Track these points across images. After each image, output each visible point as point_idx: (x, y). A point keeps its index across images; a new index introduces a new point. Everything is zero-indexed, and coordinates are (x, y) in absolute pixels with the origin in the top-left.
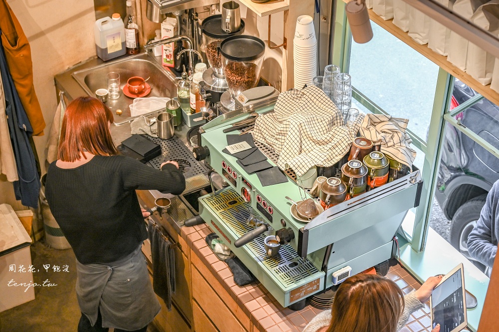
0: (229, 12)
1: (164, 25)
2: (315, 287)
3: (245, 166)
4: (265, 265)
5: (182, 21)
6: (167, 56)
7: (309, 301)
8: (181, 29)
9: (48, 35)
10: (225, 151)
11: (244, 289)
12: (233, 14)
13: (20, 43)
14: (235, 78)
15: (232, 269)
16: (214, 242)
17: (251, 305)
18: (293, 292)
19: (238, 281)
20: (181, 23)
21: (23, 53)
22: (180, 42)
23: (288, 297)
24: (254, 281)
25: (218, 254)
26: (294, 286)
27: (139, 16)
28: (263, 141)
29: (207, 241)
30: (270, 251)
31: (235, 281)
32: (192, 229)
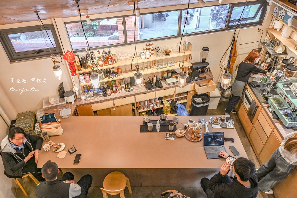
0: (291, 59)
1: (268, 60)
2: (295, 125)
3: (287, 93)
4: (284, 116)
5: (273, 60)
6: (265, 67)
7: (292, 128)
8: (272, 61)
9: (240, 56)
10: (282, 88)
11: (275, 120)
12: (292, 60)
13: (235, 55)
14: (287, 74)
15: (273, 115)
16: (269, 108)
17: (276, 124)
18: (289, 124)
19: (274, 118)
20: (272, 60)
21: (235, 58)
22: (270, 64)
23: (288, 124)
24: (278, 119)
25: (270, 111)
26: (290, 122)
27: (261, 57)
28: (293, 89)
29: (267, 107)
30: (286, 113)
31: (273, 117)
32: (264, 104)
